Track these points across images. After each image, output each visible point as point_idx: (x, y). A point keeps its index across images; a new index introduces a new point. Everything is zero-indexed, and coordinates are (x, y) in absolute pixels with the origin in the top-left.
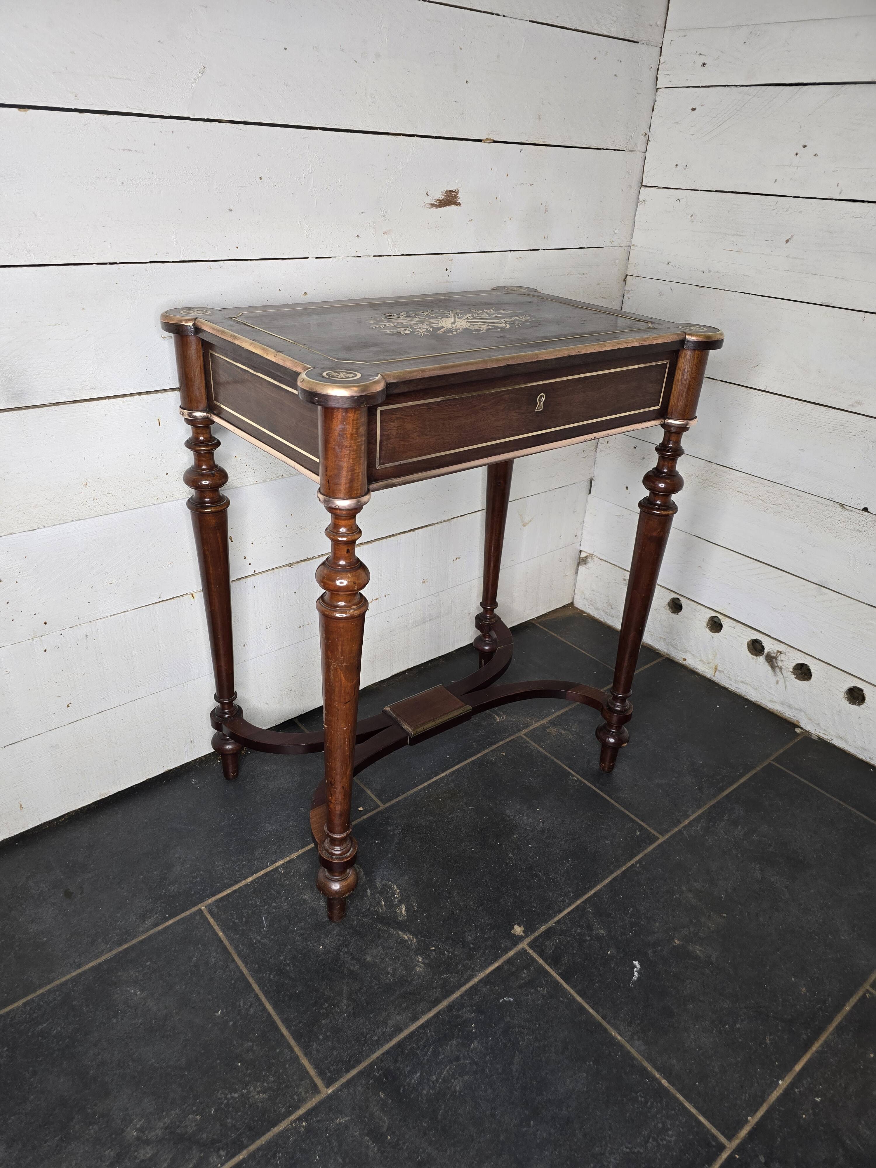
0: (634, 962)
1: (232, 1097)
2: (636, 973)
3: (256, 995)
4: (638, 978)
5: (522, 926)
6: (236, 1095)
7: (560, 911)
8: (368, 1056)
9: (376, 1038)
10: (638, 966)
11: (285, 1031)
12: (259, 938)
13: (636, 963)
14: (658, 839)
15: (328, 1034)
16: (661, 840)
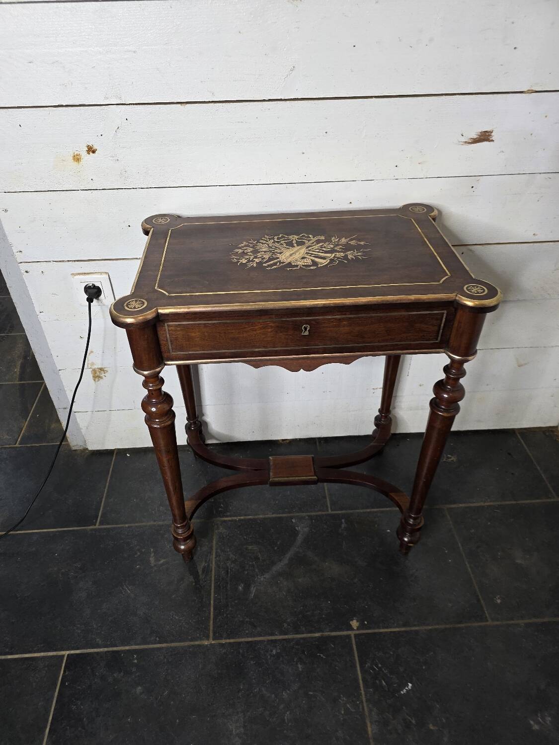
0: (409, 684)
1: (175, 618)
2: (405, 690)
3: (211, 577)
4: (404, 693)
5: (358, 623)
6: (177, 618)
7: (387, 628)
8: (239, 638)
9: (247, 632)
10: (410, 687)
11: (212, 602)
12: (228, 550)
13: (410, 685)
14: (487, 621)
15: (229, 616)
16: (490, 623)
